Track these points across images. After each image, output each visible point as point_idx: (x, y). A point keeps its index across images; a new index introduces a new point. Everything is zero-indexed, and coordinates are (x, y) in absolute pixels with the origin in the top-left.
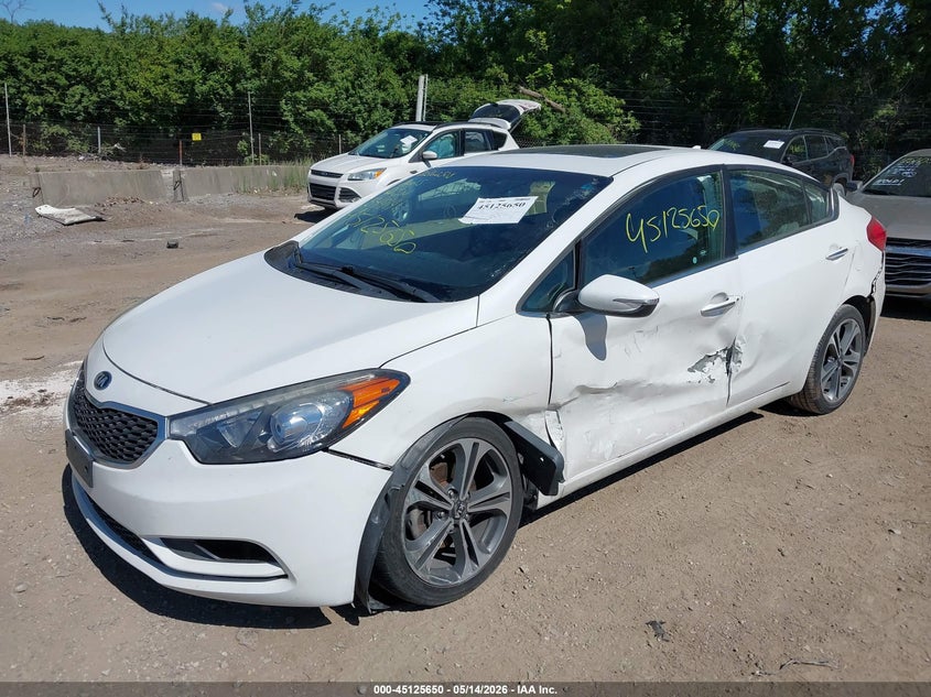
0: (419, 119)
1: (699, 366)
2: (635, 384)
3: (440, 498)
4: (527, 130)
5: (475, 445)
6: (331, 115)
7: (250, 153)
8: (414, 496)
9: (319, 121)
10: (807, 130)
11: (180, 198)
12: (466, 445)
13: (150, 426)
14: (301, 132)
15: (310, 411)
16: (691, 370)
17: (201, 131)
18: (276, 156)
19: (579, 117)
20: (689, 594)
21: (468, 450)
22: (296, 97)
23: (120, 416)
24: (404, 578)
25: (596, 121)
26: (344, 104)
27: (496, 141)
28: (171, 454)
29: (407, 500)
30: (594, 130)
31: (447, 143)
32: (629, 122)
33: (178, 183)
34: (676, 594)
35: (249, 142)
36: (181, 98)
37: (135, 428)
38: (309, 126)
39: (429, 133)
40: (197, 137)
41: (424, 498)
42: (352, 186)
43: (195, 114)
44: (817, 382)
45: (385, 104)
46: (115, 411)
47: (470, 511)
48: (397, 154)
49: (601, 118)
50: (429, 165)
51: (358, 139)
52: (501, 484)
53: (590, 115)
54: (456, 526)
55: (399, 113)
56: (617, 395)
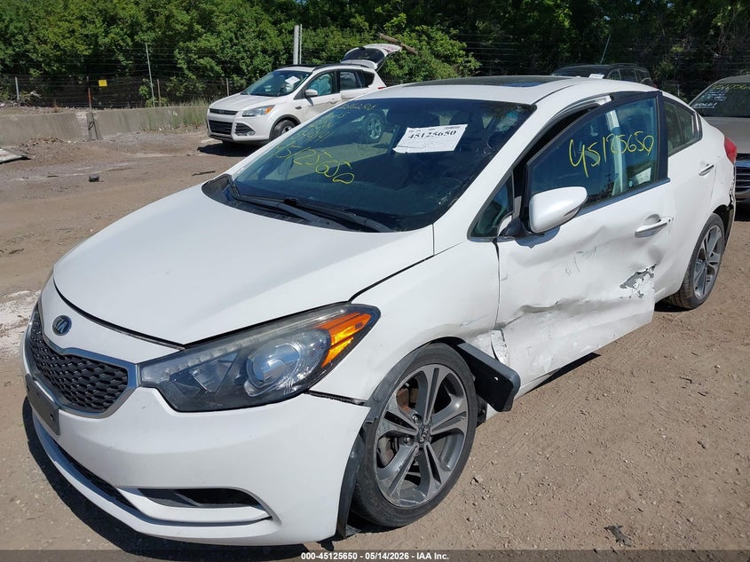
0: (296, 62)
1: (630, 283)
2: (575, 301)
3: (405, 424)
4: (387, 70)
5: (436, 370)
6: (219, 62)
7: (151, 97)
8: (385, 426)
9: (209, 67)
10: (621, 65)
11: (94, 137)
12: (428, 370)
13: (118, 373)
14: (194, 77)
15: (286, 352)
16: (623, 286)
17: (107, 78)
18: (174, 99)
19: (429, 59)
20: (635, 495)
21: (429, 378)
22: (187, 47)
23: (85, 363)
24: (378, 506)
25: (443, 62)
26: (229, 52)
27: (366, 79)
28: (144, 403)
29: (378, 432)
30: (444, 69)
31: (325, 83)
32: (469, 62)
33: (92, 124)
34: (622, 494)
35: (149, 87)
36: (86, 50)
37: (103, 376)
38: (200, 72)
39: (310, 74)
40: (103, 83)
41: (393, 427)
42: (246, 122)
43: (100, 63)
44: (691, 283)
45: (264, 51)
46: (80, 358)
47: (432, 434)
48: (283, 93)
49: (447, 59)
50: (311, 102)
51: (243, 81)
52: (457, 404)
53: (438, 56)
54: (421, 449)
55: (276, 59)
56: (556, 312)
